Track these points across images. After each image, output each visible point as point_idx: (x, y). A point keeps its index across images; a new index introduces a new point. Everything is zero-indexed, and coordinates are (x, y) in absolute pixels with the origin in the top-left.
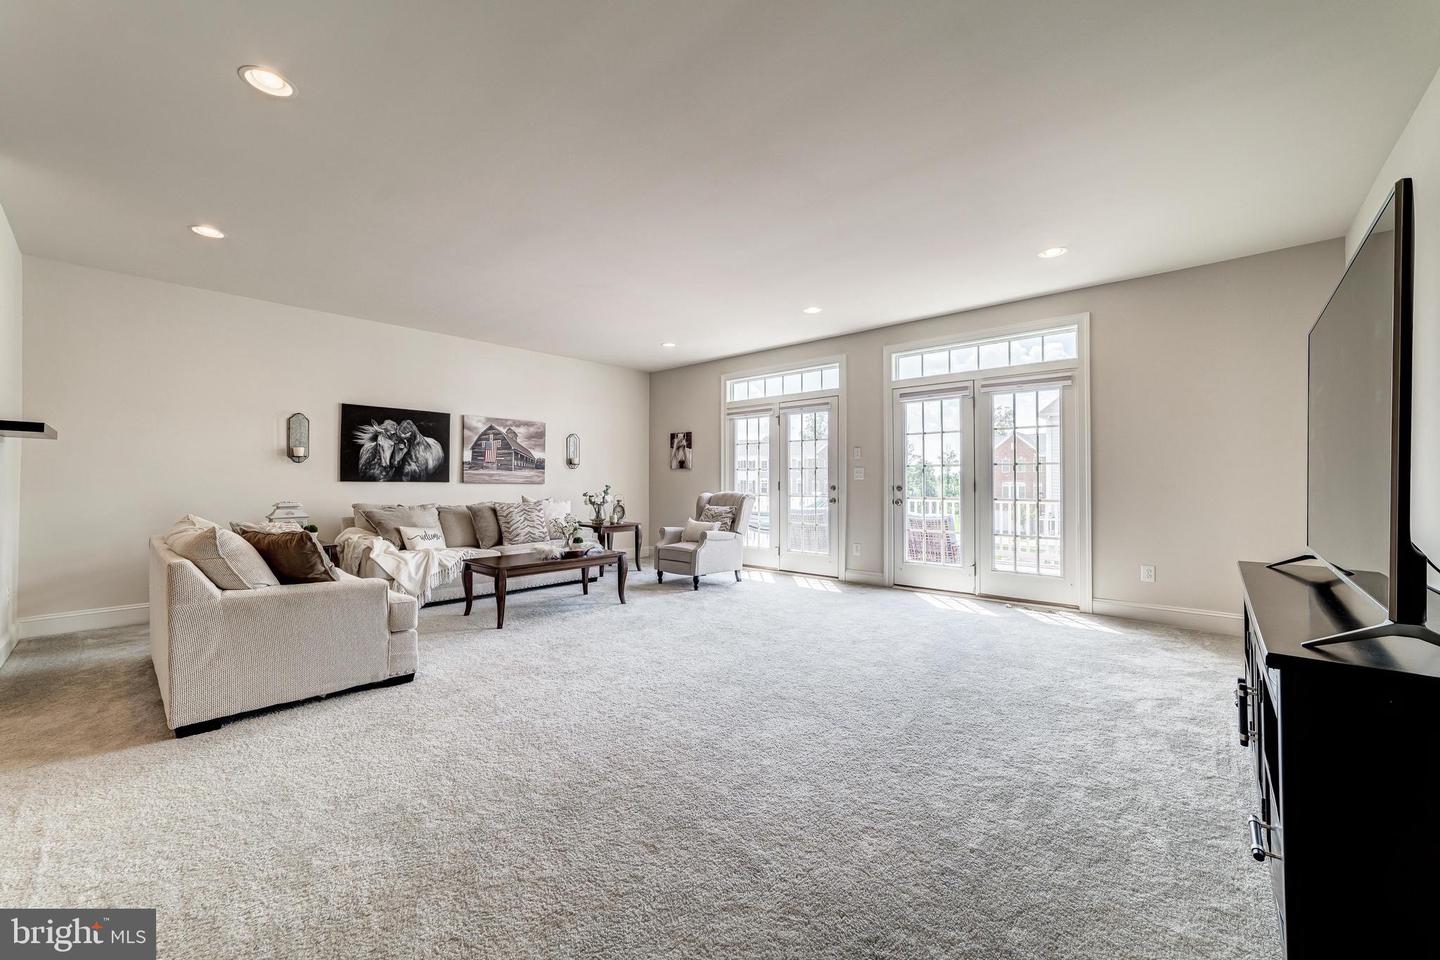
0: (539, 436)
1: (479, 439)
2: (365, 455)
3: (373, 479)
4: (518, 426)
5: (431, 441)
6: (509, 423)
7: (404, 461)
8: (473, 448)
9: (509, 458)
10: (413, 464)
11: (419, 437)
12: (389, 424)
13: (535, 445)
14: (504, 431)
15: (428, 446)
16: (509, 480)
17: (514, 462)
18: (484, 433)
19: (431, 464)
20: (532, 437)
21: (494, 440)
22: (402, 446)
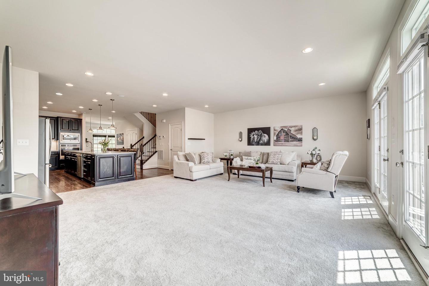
0: (300, 130)
1: (278, 133)
2: (252, 140)
3: (253, 145)
4: (291, 128)
5: (265, 135)
6: (288, 127)
7: (259, 140)
8: (277, 136)
9: (288, 138)
10: (261, 141)
11: (263, 134)
12: (256, 132)
13: (298, 133)
14: (286, 130)
15: (265, 136)
16: (289, 145)
17: (290, 139)
18: (280, 131)
19: (266, 141)
20: (297, 130)
21: (283, 133)
22: (259, 137)
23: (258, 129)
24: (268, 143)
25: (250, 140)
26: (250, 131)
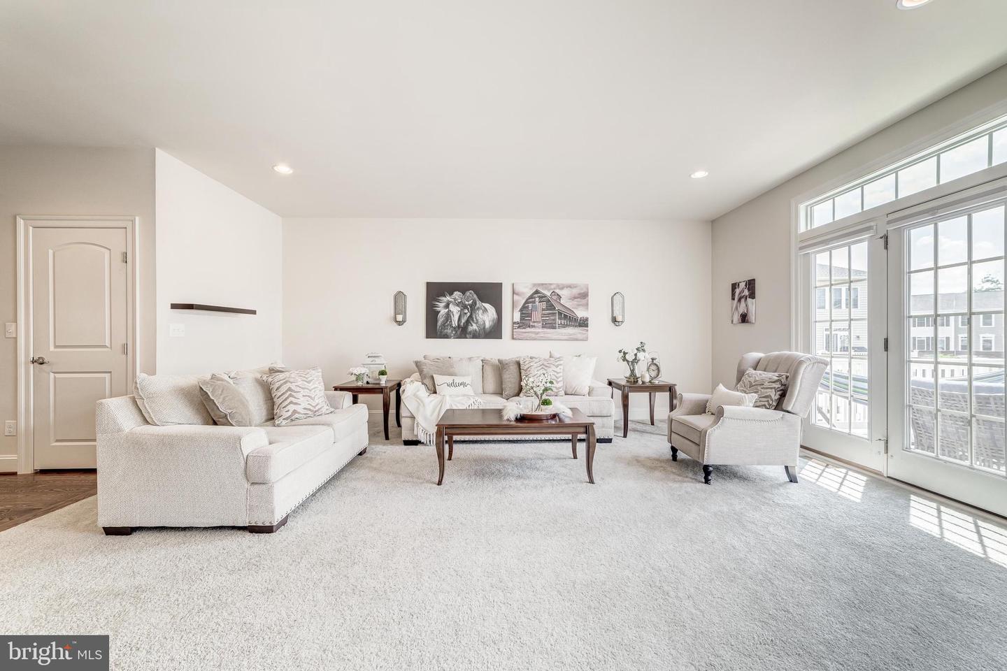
0: (583, 297)
1: (527, 302)
2: (441, 319)
3: (446, 336)
4: (562, 289)
5: (487, 306)
6: (552, 287)
7: (468, 322)
8: (521, 310)
9: (552, 318)
10: (474, 325)
11: (479, 303)
12: (457, 294)
13: (579, 305)
14: (548, 293)
15: (485, 310)
16: (554, 337)
17: (558, 321)
18: (531, 297)
19: (488, 325)
20: (575, 298)
21: (540, 302)
22: (466, 311)
23: (463, 287)
24: (494, 332)
25: (436, 321)
26: (436, 291)
